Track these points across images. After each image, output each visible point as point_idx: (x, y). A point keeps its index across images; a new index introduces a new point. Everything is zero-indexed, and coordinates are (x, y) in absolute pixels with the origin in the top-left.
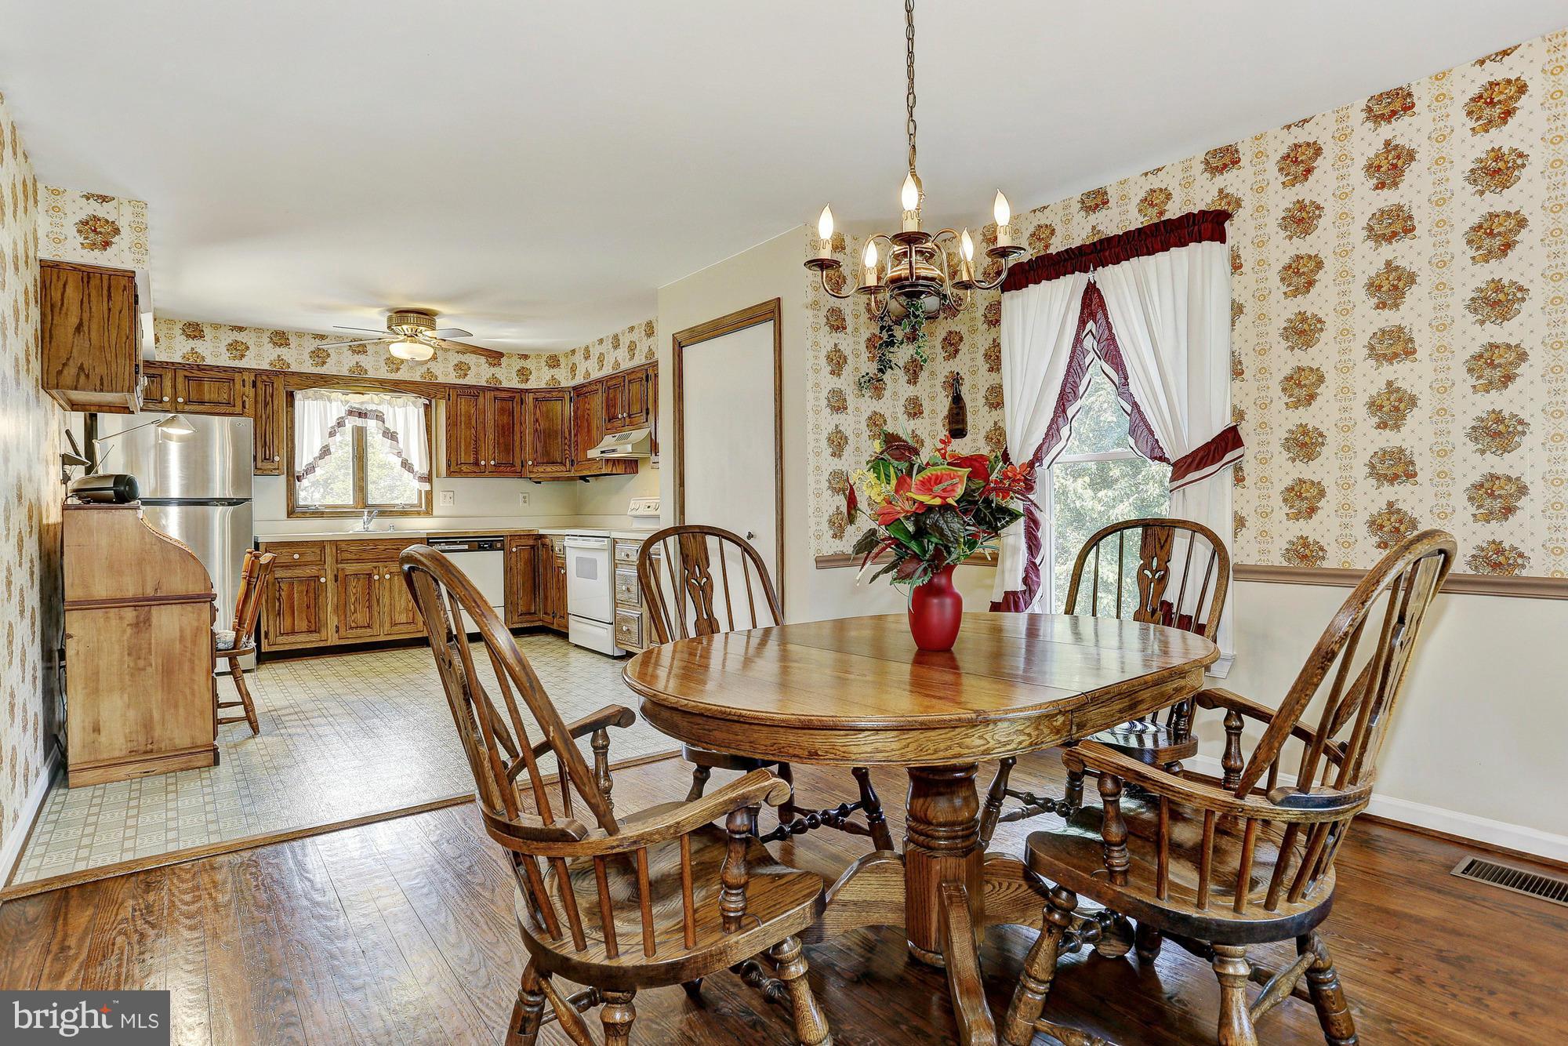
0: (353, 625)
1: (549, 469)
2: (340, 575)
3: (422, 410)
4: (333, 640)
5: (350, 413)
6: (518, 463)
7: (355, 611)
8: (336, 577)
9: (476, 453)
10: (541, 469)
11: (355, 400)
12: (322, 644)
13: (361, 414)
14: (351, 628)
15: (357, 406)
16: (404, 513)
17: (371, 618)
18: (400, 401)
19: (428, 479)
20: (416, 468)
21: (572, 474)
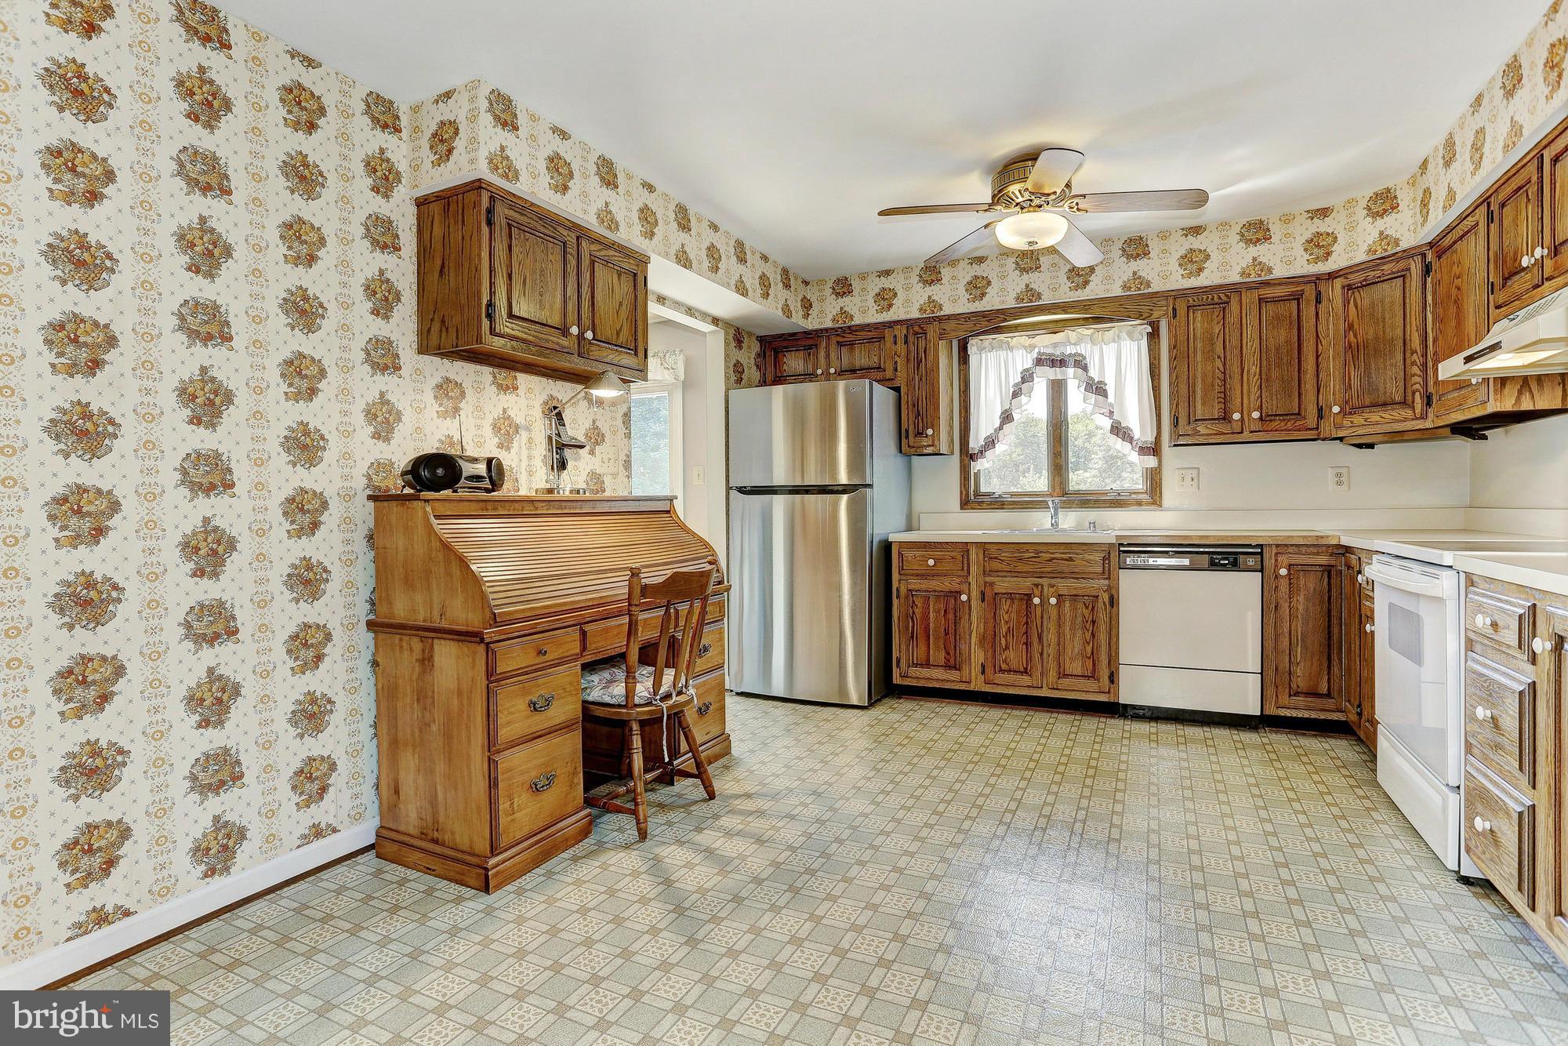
0: (1004, 666)
1: (1375, 418)
2: (989, 594)
3: (1144, 342)
4: (978, 684)
5: (1039, 362)
6: (1311, 411)
7: (1007, 647)
8: (983, 594)
9: (1225, 400)
10: (1358, 419)
11: (1045, 343)
12: (963, 687)
13: (1059, 362)
14: (1001, 670)
15: (1049, 351)
16: (1117, 502)
17: (1029, 659)
18: (1109, 335)
19: (1155, 450)
20: (1137, 434)
21: (1428, 424)
